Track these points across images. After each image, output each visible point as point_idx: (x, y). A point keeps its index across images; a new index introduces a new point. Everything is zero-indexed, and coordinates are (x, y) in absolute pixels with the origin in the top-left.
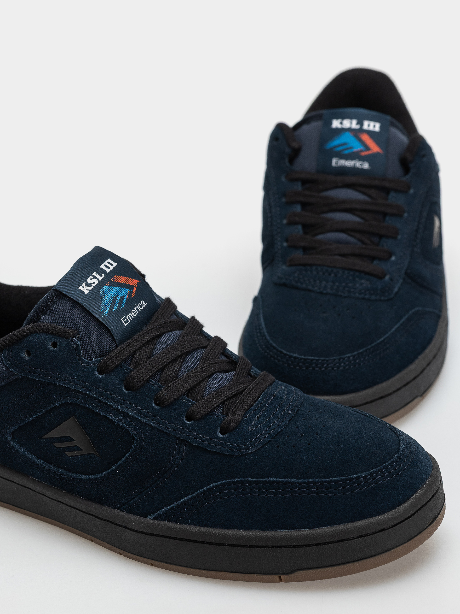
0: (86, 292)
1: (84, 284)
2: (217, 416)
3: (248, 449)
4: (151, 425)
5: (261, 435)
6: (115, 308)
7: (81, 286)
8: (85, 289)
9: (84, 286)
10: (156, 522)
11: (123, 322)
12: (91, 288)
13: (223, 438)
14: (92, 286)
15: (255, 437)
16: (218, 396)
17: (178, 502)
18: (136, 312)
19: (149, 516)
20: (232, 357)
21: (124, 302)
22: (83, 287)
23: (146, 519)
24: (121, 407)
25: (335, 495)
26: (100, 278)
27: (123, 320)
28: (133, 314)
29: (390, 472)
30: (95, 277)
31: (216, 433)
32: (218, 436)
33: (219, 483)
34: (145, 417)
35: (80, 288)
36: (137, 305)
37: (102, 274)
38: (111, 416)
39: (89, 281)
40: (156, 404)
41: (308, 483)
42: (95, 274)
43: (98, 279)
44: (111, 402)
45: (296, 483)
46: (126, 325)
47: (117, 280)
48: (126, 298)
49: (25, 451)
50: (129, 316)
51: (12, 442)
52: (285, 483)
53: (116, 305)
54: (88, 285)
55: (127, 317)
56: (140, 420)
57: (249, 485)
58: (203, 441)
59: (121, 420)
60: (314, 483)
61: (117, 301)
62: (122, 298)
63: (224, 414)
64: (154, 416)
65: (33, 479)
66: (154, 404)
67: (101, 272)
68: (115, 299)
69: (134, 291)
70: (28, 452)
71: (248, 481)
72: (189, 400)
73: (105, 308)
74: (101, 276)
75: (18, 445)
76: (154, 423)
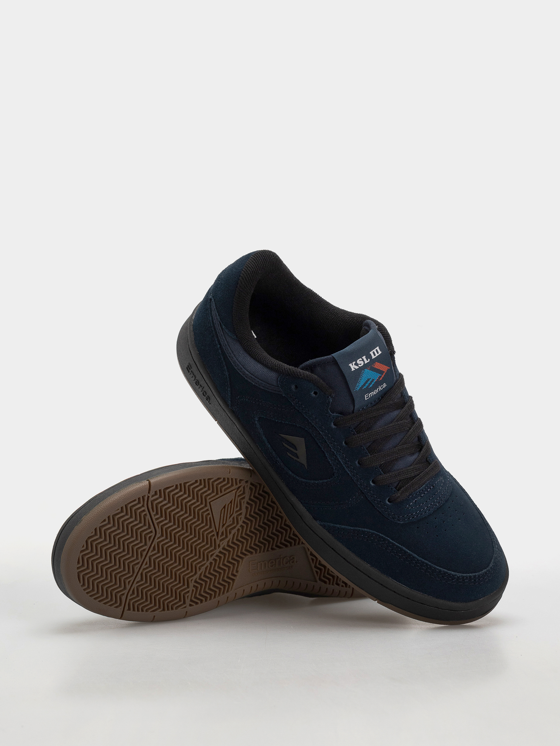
0: (353, 369)
1: (354, 363)
2: (391, 489)
3: (399, 520)
4: (348, 474)
5: (412, 514)
6: (365, 387)
7: (351, 364)
8: (353, 367)
9: (354, 364)
10: (321, 527)
11: (366, 397)
12: (357, 367)
13: (388, 504)
14: (358, 366)
15: (407, 515)
16: (399, 475)
17: (340, 526)
18: (377, 391)
19: (318, 521)
20: (421, 440)
21: (373, 383)
22: (352, 365)
23: (316, 521)
24: (336, 452)
25: (435, 578)
26: (366, 362)
27: (366, 396)
28: (374, 393)
29: (475, 580)
30: (363, 360)
31: (385, 499)
32: (385, 502)
33: (371, 531)
34: (348, 467)
35: (350, 365)
36: (380, 387)
37: (369, 359)
38: (327, 454)
39: (358, 362)
40: (359, 463)
41: (423, 563)
42: (364, 357)
43: (364, 362)
44: (332, 446)
45: (416, 558)
46: (366, 399)
47: (375, 367)
48: (375, 381)
49: (262, 432)
50: (371, 393)
51: (257, 422)
52: (410, 555)
53: (367, 385)
54: (356, 364)
55: (369, 394)
56: (344, 467)
57: (388, 543)
58: (375, 500)
59: (332, 460)
60: (427, 564)
61: (369, 382)
62: (373, 380)
63: (396, 489)
64: (353, 469)
65: (258, 447)
66: (357, 463)
67: (369, 357)
68: (369, 380)
69: (383, 376)
70: (263, 434)
71: (389, 540)
72: (380, 470)
73: (359, 385)
74: (367, 360)
75: (260, 426)
76: (351, 474)
